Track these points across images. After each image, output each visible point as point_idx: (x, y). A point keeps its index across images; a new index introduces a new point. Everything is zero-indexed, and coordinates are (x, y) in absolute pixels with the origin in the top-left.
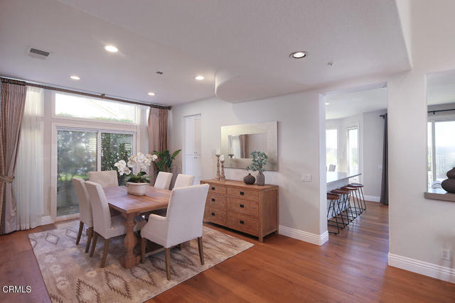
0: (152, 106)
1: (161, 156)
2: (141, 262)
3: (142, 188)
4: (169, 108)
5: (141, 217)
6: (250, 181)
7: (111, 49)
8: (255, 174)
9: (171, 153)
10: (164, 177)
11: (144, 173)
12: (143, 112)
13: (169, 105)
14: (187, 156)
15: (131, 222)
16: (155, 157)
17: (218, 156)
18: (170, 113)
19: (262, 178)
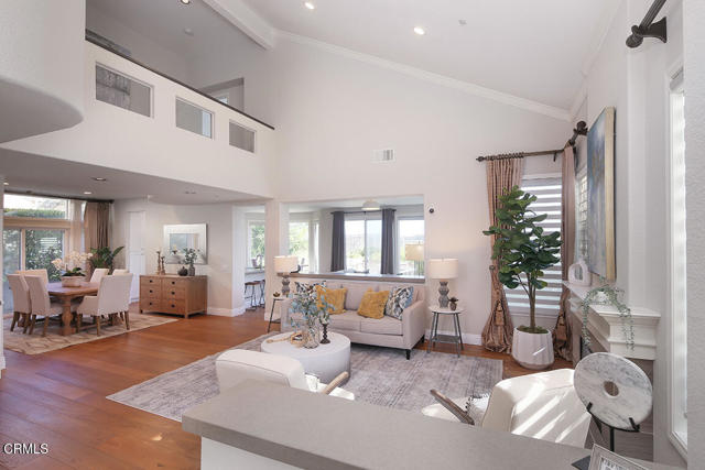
1: (100, 253)
2: (77, 332)
3: (78, 281)
4: (111, 201)
5: (78, 299)
6: (183, 273)
8: (187, 267)
9: (113, 250)
10: (99, 273)
11: (80, 269)
13: (111, 197)
14: (131, 253)
15: (68, 303)
16: (91, 255)
18: (112, 206)
19: (193, 269)
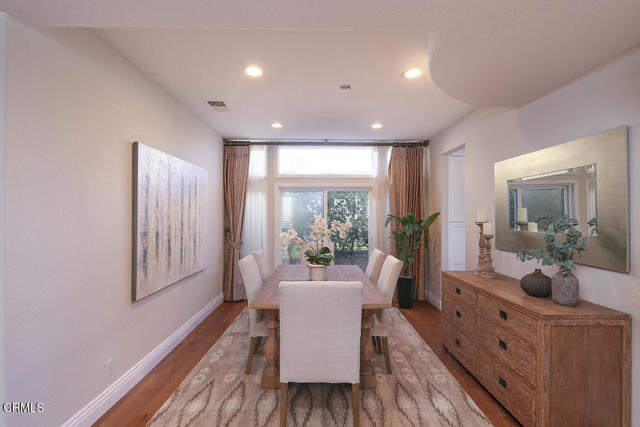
0: (396, 145)
4: (426, 143)
6: (538, 288)
7: (254, 71)
12: (382, 156)
13: (425, 139)
14: (450, 225)
17: (480, 225)
18: (427, 151)
